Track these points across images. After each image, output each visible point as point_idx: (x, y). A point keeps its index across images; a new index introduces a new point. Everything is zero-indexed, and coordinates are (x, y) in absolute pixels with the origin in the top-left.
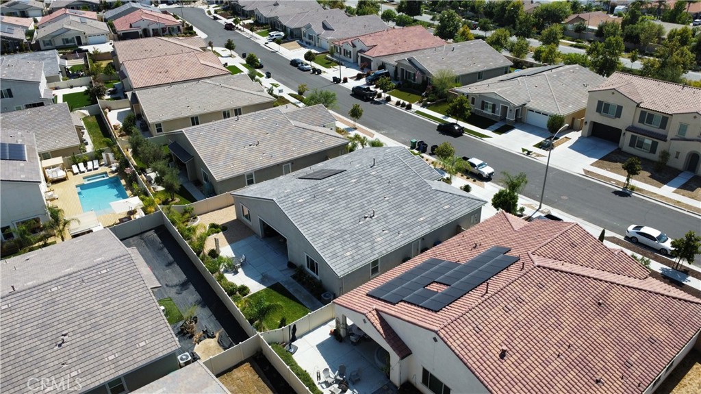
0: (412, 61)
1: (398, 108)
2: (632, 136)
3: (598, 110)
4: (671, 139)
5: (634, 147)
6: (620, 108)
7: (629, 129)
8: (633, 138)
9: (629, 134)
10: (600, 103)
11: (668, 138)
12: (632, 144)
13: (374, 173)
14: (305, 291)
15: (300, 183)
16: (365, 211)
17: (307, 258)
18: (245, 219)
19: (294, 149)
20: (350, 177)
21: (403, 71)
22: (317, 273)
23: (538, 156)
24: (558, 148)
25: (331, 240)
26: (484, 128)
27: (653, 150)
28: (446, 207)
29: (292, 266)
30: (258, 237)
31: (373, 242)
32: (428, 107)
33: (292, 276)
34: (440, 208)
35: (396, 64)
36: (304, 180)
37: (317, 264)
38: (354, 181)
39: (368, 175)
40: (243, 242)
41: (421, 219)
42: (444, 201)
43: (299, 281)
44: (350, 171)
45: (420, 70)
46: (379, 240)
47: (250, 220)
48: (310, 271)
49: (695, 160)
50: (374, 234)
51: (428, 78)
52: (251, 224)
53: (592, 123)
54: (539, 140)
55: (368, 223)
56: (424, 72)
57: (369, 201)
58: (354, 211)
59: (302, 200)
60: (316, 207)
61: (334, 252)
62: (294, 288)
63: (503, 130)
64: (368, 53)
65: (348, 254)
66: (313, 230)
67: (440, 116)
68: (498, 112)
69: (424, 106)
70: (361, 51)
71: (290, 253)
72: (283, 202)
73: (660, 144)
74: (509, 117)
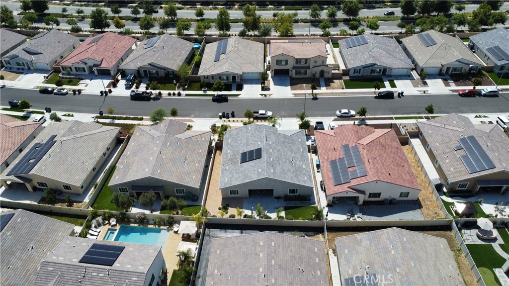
0: (153, 64)
1: (172, 97)
2: (296, 70)
3: (277, 64)
4: (313, 67)
6: (287, 61)
7: (294, 68)
8: (296, 72)
9: (294, 71)
10: (277, 61)
11: (311, 67)
12: (296, 74)
13: (271, 143)
14: (297, 202)
15: (253, 164)
16: (289, 159)
17: (290, 190)
18: (232, 195)
19: (200, 151)
20: (268, 150)
21: (145, 72)
22: (297, 193)
23: (270, 95)
24: (271, 87)
25: (297, 178)
26: (230, 90)
27: (306, 73)
28: (300, 140)
29: (278, 198)
30: (246, 198)
31: (304, 169)
32: (188, 89)
33: (284, 201)
34: (299, 142)
35: (137, 69)
36: (249, 162)
37: (297, 190)
38: (271, 150)
39: (270, 145)
40: (245, 205)
41: (301, 150)
42: (297, 138)
43: (289, 201)
44: (264, 147)
45: (161, 68)
46: (304, 167)
47: (238, 194)
48: (291, 194)
49: (322, 72)
50: (301, 166)
51: (168, 71)
52: (239, 195)
53: (275, 70)
54: (259, 86)
55: (295, 163)
56: (165, 69)
57: (284, 155)
58: (286, 162)
59: (272, 171)
60: (278, 169)
61: (303, 181)
62: (292, 204)
63: (240, 88)
64: (104, 66)
65: (306, 178)
66: (289, 178)
67: (201, 92)
68: (231, 80)
69: (184, 90)
70: (95, 66)
71: (275, 194)
72: (269, 176)
73: (308, 71)
74: (238, 80)
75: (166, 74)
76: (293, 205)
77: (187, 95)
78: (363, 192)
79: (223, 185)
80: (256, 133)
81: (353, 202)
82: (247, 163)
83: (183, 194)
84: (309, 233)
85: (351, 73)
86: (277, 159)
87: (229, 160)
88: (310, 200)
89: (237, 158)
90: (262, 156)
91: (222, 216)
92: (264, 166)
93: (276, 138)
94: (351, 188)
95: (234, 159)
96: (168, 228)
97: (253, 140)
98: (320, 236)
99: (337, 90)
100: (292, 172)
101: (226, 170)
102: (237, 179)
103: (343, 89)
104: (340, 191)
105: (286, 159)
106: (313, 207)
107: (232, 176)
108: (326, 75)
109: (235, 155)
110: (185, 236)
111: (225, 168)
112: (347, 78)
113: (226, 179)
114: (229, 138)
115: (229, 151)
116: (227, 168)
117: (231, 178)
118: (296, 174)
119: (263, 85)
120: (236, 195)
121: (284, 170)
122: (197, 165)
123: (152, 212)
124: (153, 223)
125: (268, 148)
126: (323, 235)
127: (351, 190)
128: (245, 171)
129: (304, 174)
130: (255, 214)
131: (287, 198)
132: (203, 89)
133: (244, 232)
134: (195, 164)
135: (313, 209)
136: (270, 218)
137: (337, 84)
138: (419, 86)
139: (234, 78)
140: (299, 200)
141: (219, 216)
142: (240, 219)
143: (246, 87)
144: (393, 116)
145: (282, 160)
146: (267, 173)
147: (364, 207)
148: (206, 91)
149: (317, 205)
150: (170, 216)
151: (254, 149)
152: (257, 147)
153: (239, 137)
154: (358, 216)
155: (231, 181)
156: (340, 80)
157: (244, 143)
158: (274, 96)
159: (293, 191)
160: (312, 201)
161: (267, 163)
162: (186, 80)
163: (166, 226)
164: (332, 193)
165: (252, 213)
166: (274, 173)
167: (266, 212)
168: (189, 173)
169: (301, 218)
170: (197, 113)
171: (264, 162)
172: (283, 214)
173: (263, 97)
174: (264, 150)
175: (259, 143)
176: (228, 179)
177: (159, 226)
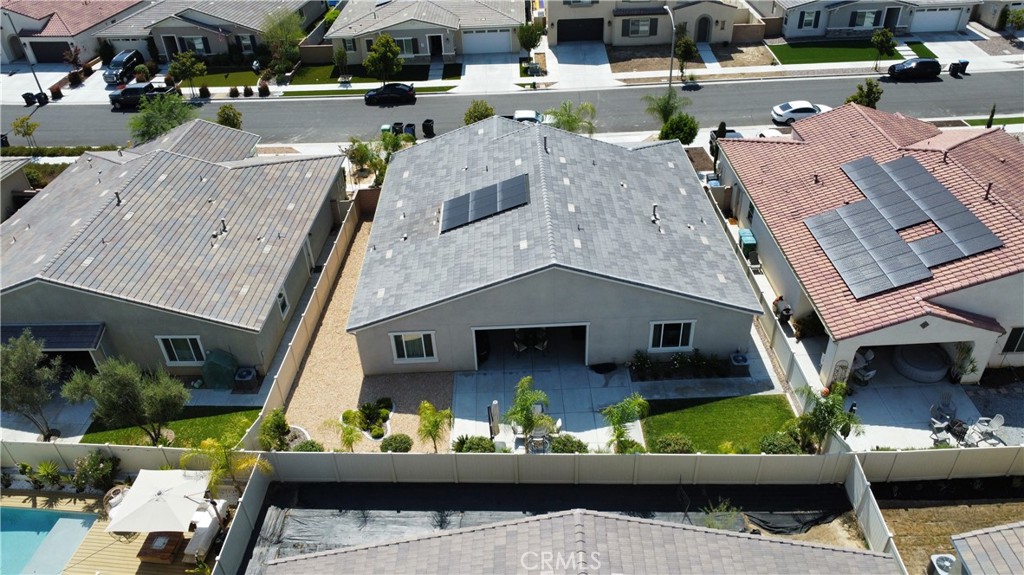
0: (190, 15)
2: (623, 21)
3: (567, 2)
4: (675, 9)
5: (628, 35)
7: (618, 13)
8: (625, 24)
9: (618, 22)
12: (625, 32)
13: (563, 160)
14: (690, 382)
15: (496, 228)
16: (640, 214)
17: (657, 328)
18: (407, 361)
19: (291, 207)
20: (556, 179)
21: (170, 41)
22: (685, 343)
23: (547, 85)
24: (548, 68)
25: (685, 274)
26: (425, 78)
27: (653, 30)
28: (671, 165)
29: (605, 368)
30: (467, 373)
31: (708, 248)
32: (291, 81)
33: (634, 379)
34: (669, 169)
35: (146, 33)
36: (477, 224)
37: (688, 326)
38: (566, 181)
39: (563, 166)
40: (462, 398)
41: (683, 192)
42: (659, 159)
43: (656, 377)
44: (537, 171)
45: (216, 28)
46: (705, 241)
47: (430, 353)
48: (661, 350)
49: (704, 23)
50: (692, 237)
51: (238, 38)
52: (435, 359)
53: (560, 22)
54: (515, 68)
55: (667, 228)
56: (227, 29)
57: (620, 199)
58: (633, 221)
59: (578, 243)
60: (604, 242)
61: (713, 287)
62: (669, 390)
63: (454, 71)
64: (54, 32)
65: (721, 278)
66: (654, 274)
67: (335, 87)
68: (426, 50)
69: (280, 83)
70: (26, 33)
71: (593, 349)
72: (568, 259)
73: (661, 18)
74: (447, 51)
75: (230, 47)
76: (672, 396)
77: (286, 94)
78: (988, 323)
79: (366, 313)
80: (506, 140)
81: (939, 374)
82: (471, 228)
83: (195, 363)
84: (781, 518)
85: (791, 29)
86: (595, 209)
87: (399, 228)
88: (744, 372)
89: (428, 221)
90: (533, 196)
91: (349, 443)
92: (543, 229)
93: (582, 151)
94: (941, 306)
95: (417, 222)
96: (90, 508)
97: (496, 160)
98: (836, 526)
99: (754, 65)
100: (660, 255)
101: (383, 260)
102: (423, 287)
103: (774, 64)
104: (894, 318)
105: (629, 210)
106: (767, 400)
107: (407, 279)
108: (717, 34)
109: (423, 212)
110: (160, 543)
111: (379, 256)
112: (780, 42)
113: (381, 293)
114: (403, 170)
115: (400, 204)
116: (389, 254)
117: (400, 286)
118: (682, 263)
119: (524, 65)
120: (425, 360)
121: (626, 246)
122: (267, 249)
123: (47, 438)
124: (27, 486)
125: (553, 172)
126: (851, 522)
127: (944, 313)
128: (458, 254)
129: (712, 265)
130: (507, 437)
131: (642, 368)
132: (340, 79)
133: (454, 518)
134: (261, 247)
135: (767, 409)
136: (581, 447)
137: (753, 56)
138: (1007, 52)
139: (436, 42)
140: (697, 376)
141: (332, 444)
142: (435, 457)
143: (471, 70)
144: (962, 118)
145: (614, 215)
146: (558, 249)
147: (993, 391)
148: (349, 82)
149: (778, 389)
150: (100, 451)
151: (497, 182)
152: (508, 176)
153: (440, 160)
154: (984, 428)
155: (398, 297)
156: (761, 48)
157: (458, 173)
158: (563, 86)
159: (672, 333)
160: (755, 377)
161: (554, 216)
162: (293, 59)
163: (82, 499)
164: (854, 330)
165: (493, 432)
166: (588, 250)
167: (559, 423)
168: (227, 276)
169: (728, 444)
170: (312, 131)
171: (541, 214)
172: (636, 432)
173: (528, 90)
174: (538, 180)
175: (518, 162)
176: (388, 290)
177: (53, 498)
